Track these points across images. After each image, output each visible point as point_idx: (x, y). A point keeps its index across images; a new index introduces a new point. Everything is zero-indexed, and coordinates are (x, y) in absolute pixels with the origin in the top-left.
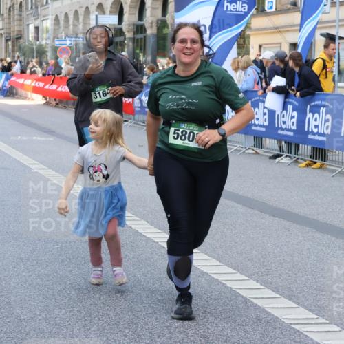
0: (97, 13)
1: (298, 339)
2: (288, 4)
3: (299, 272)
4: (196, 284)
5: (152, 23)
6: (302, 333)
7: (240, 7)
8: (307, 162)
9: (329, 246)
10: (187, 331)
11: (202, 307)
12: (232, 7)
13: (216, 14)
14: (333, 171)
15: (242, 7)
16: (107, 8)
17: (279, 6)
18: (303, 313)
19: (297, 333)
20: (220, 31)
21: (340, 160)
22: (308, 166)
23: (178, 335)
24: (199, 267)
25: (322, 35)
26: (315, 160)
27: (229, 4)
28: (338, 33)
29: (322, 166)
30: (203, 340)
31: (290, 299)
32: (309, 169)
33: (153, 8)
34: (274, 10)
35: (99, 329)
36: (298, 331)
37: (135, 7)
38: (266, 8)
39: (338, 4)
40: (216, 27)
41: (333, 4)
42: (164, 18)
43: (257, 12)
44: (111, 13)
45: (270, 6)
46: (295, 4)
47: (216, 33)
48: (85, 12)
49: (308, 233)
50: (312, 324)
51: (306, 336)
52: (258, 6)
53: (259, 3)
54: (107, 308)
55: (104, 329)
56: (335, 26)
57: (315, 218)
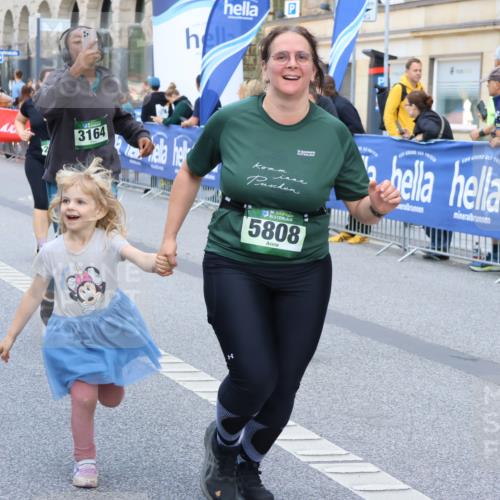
0: (38, 15)
1: (318, 483)
2: (317, 7)
3: (323, 389)
4: (176, 407)
5: (120, 32)
6: (324, 475)
7: (248, 10)
8: (342, 235)
9: (368, 354)
10: (160, 473)
11: (183, 439)
12: (235, 10)
13: (213, 19)
14: (378, 248)
15: (250, 9)
16: (54, 8)
17: (305, 10)
18: (327, 447)
19: (318, 475)
20: (218, 43)
21: (388, 233)
22: (342, 240)
23: (146, 479)
24: (181, 383)
25: (366, 53)
26: (352, 232)
27: (231, 5)
28: (387, 50)
29: (362, 241)
30: (183, 487)
31: (310, 428)
32: (344, 245)
33: (123, 10)
34: (297, 15)
35: (31, 472)
36: (319, 473)
37: (96, 8)
38: (286, 13)
39: (387, 9)
40: (212, 38)
41: (381, 8)
42: (138, 24)
43: (274, 18)
44: (60, 15)
45: (292, 9)
46: (327, 8)
47: (212, 46)
48: (22, 13)
49: (340, 334)
50: (338, 462)
51: (330, 479)
52: (275, 10)
53: (275, 5)
54: (44, 441)
55: (39, 471)
56: (382, 41)
57: (351, 313)
